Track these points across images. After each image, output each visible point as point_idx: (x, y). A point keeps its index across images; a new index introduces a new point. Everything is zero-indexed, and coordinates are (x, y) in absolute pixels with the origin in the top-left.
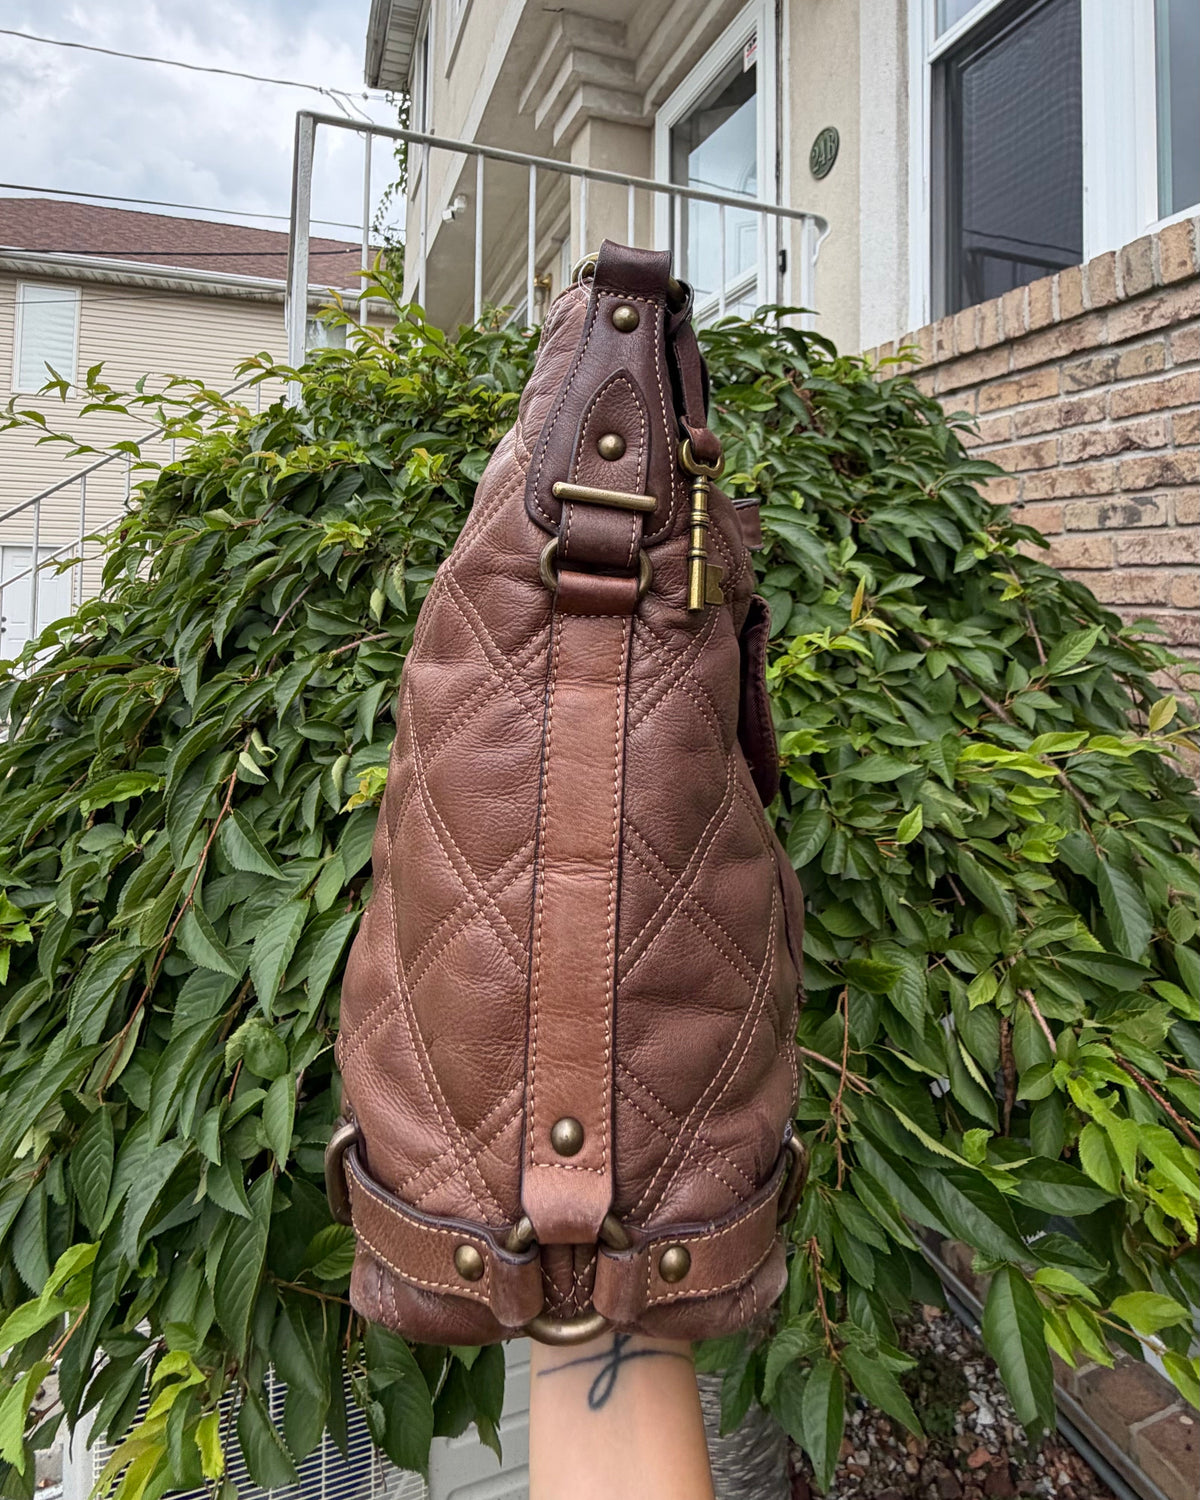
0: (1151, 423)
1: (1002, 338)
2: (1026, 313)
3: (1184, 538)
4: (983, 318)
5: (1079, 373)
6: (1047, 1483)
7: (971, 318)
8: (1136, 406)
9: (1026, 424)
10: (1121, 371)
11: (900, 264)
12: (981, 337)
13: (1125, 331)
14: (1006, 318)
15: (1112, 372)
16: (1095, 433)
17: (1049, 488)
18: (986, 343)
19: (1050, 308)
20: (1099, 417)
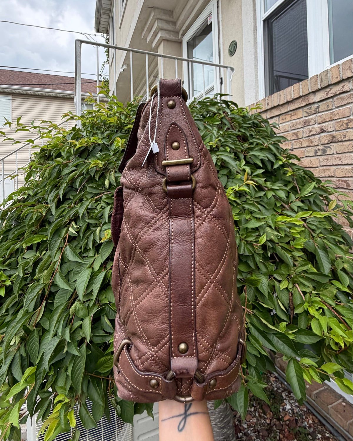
0: (329, 124)
1: (286, 101)
2: (293, 94)
3: (339, 157)
4: (280, 96)
5: (308, 111)
6: (306, 423)
7: (277, 96)
8: (324, 120)
9: (293, 126)
10: (320, 109)
11: (256, 80)
12: (280, 101)
13: (321, 98)
14: (287, 95)
15: (317, 110)
16: (313, 128)
17: (300, 145)
18: (281, 103)
19: (299, 92)
20: (314, 123)
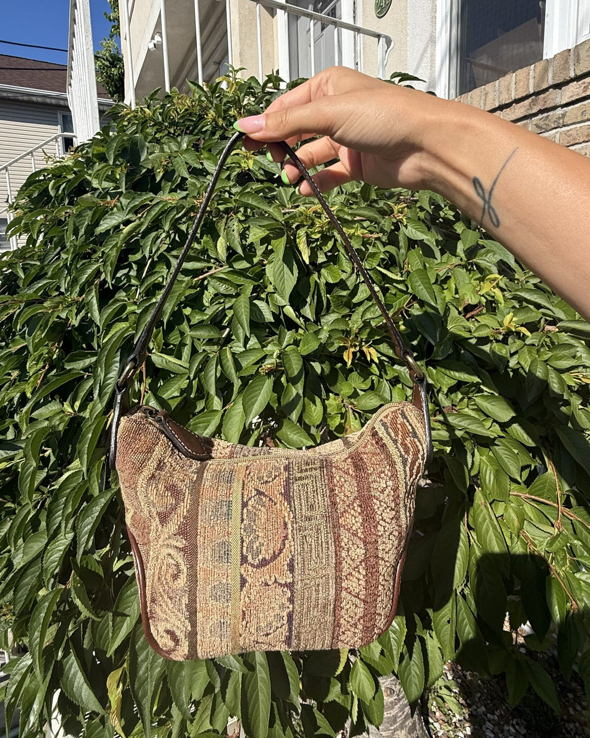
2: (513, 90)
4: (486, 94)
5: (541, 123)
7: (479, 95)
8: (575, 139)
10: (567, 120)
12: (485, 104)
13: (572, 96)
14: (500, 93)
15: (561, 121)
19: (528, 85)
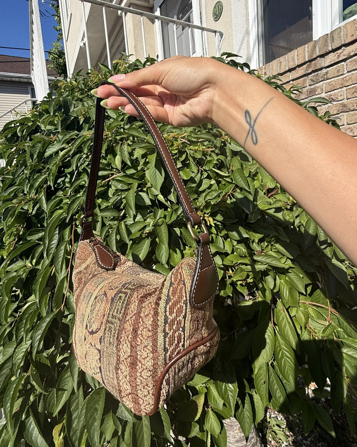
0: (339, 92)
1: (287, 69)
2: (296, 59)
3: (350, 128)
4: (281, 63)
5: (314, 78)
7: (276, 63)
8: (334, 87)
10: (329, 76)
12: (280, 69)
13: (331, 62)
14: (289, 62)
15: (326, 76)
18: (282, 71)
19: (305, 56)
20: (321, 92)
